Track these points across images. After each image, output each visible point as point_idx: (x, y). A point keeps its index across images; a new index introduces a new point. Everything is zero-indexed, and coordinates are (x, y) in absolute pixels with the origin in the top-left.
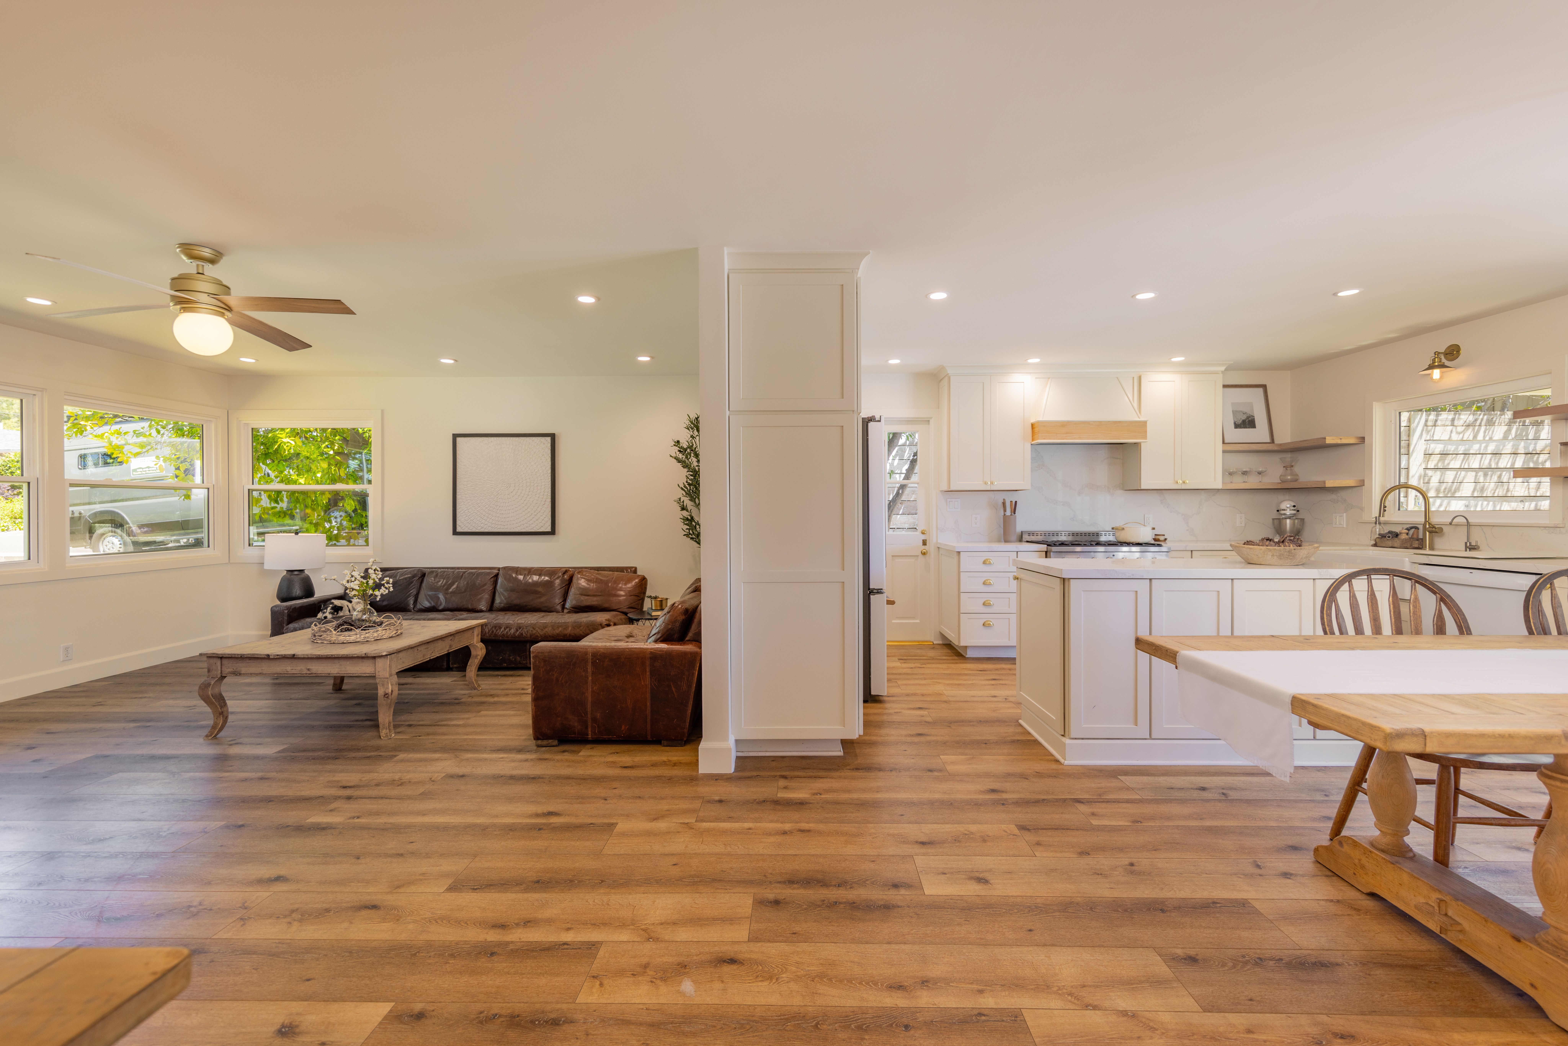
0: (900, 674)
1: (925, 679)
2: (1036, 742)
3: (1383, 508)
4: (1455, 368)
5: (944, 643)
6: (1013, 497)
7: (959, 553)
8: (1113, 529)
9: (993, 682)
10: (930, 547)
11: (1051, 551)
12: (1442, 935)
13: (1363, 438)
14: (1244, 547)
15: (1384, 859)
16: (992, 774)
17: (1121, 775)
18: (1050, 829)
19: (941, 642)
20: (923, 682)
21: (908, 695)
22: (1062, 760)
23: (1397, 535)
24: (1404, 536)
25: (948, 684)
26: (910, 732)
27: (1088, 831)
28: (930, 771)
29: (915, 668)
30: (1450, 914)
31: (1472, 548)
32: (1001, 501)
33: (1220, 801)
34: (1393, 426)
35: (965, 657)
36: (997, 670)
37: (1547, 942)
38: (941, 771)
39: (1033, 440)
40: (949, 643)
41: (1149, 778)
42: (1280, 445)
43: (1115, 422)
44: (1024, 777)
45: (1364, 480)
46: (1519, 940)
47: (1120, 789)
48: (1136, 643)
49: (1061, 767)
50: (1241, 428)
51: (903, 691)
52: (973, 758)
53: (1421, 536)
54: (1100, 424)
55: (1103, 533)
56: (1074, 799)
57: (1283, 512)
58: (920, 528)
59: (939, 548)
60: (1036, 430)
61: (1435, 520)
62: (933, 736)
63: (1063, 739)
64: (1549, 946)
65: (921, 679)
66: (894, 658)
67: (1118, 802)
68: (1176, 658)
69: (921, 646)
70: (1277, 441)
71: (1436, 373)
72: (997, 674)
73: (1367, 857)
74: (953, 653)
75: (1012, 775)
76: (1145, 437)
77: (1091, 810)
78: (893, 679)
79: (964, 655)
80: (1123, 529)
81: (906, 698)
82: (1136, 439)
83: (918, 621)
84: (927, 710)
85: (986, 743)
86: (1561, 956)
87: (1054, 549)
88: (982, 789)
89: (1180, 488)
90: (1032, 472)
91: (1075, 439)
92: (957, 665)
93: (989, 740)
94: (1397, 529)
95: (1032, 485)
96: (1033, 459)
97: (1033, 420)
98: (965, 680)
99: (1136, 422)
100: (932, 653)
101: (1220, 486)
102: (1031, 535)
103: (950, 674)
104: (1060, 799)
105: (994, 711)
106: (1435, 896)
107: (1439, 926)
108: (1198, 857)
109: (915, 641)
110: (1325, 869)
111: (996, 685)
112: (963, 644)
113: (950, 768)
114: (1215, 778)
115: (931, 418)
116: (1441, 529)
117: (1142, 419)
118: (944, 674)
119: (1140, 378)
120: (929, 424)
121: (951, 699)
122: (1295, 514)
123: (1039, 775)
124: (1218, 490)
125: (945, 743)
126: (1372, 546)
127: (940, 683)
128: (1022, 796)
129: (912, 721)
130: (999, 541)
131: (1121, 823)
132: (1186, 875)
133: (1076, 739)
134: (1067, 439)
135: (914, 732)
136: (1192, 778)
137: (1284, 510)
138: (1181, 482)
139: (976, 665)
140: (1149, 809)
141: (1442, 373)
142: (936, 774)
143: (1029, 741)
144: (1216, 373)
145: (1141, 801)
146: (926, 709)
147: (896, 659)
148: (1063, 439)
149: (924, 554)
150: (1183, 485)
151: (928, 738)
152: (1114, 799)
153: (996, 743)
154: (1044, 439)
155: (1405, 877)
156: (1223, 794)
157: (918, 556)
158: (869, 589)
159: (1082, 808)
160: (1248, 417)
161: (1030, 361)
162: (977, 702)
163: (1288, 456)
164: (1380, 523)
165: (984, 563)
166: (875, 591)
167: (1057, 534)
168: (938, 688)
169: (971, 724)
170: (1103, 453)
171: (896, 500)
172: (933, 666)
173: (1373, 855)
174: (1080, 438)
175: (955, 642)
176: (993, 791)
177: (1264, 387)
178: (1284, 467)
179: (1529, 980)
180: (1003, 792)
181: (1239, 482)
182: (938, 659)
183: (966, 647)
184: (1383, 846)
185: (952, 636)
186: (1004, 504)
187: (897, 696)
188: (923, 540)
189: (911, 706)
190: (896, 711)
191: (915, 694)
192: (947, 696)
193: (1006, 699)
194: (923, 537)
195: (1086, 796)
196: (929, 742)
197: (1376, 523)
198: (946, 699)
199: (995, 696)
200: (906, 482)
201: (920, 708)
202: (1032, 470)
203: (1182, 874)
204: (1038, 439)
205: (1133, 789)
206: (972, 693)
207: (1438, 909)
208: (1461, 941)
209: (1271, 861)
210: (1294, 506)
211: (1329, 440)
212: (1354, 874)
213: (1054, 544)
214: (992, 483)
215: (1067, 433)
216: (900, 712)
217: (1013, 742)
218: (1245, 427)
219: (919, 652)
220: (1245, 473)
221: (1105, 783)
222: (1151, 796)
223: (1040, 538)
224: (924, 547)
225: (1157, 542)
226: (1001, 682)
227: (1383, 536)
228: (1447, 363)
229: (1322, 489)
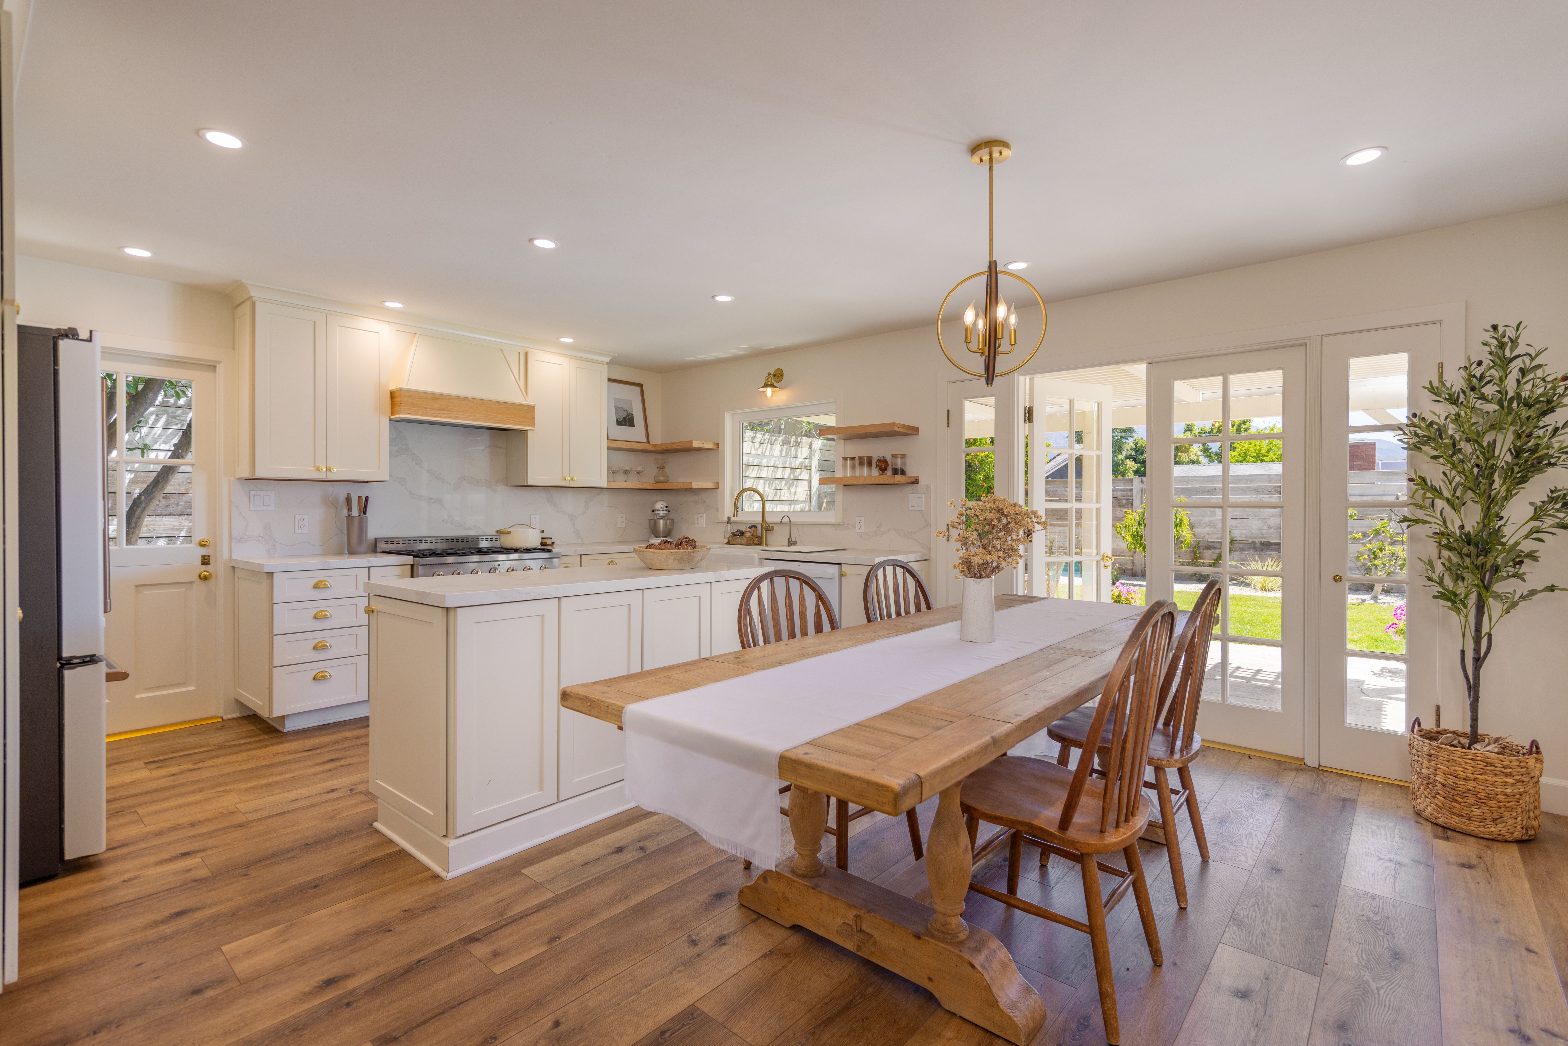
0: (147, 793)
1: (201, 790)
2: (402, 854)
3: (736, 509)
4: (781, 388)
5: (243, 714)
6: (364, 491)
7: (271, 574)
8: (497, 532)
9: (330, 766)
10: (218, 567)
11: (418, 565)
12: (858, 953)
13: (718, 444)
14: (648, 552)
15: (806, 886)
16: (327, 947)
17: (525, 867)
18: (431, 1018)
19: (237, 715)
20: (198, 797)
21: (160, 833)
22: (443, 874)
23: (743, 533)
24: (748, 535)
25: (248, 790)
26: (155, 917)
27: (490, 990)
28: (197, 991)
29: (181, 773)
30: (864, 928)
31: (792, 543)
32: (342, 497)
33: (639, 860)
34: (738, 434)
35: (280, 732)
36: (336, 742)
37: (938, 930)
38: (221, 982)
39: (392, 414)
40: (252, 713)
41: (559, 857)
42: (655, 445)
43: (499, 403)
44: (384, 928)
45: (718, 483)
46: (919, 938)
47: (526, 892)
48: (562, 698)
49: (442, 885)
50: (622, 425)
51: (149, 829)
52: (291, 926)
53: (759, 534)
54: (482, 402)
55: (485, 537)
56: (466, 938)
57: (657, 512)
58: (199, 536)
59: (234, 568)
60: (397, 400)
61: (769, 519)
62: (210, 906)
63: (445, 842)
64: (940, 934)
65: (192, 792)
66: (135, 764)
67: (527, 916)
68: (621, 717)
69: (198, 728)
70: (652, 442)
71: (769, 391)
72: (337, 750)
73: (790, 888)
74: (260, 729)
75: (364, 933)
76: (533, 424)
77: (491, 948)
78: (129, 807)
79: (280, 728)
80: (509, 532)
81: (154, 842)
82: (523, 425)
83: (192, 688)
84: (200, 855)
85: (316, 885)
86: (949, 941)
87: (422, 561)
88: (307, 989)
89: (568, 485)
90: (390, 457)
91: (450, 417)
92: (267, 749)
93: (322, 877)
94: (743, 528)
95: (391, 476)
96: (392, 440)
97: (393, 387)
98: (282, 773)
99: (523, 405)
100: (219, 738)
101: (605, 484)
102: (390, 542)
103: (251, 769)
104: (444, 949)
105: (331, 818)
106: (852, 913)
107: (856, 945)
108: (633, 963)
109: (185, 722)
110: (750, 912)
111: (335, 769)
112: (276, 714)
113: (242, 968)
114: (629, 828)
115: (219, 362)
116: (773, 528)
117: (529, 403)
118: (241, 771)
119: (527, 354)
120: (215, 371)
121: (251, 817)
122: (667, 515)
123: (410, 914)
124: (603, 488)
125: (233, 915)
126: (726, 544)
127: (231, 791)
128: (382, 970)
129: (164, 888)
130: (340, 553)
131: (534, 953)
132: (625, 1002)
133: (464, 835)
134: (440, 417)
135: (166, 914)
136: (606, 837)
137: (658, 510)
138: (569, 478)
139: (301, 742)
140: (566, 910)
141: (773, 392)
142: (210, 993)
143: (390, 855)
144: (601, 363)
145: (555, 901)
146: (198, 851)
147: (140, 763)
148: (435, 417)
149: (204, 578)
150: (571, 482)
151: (198, 916)
152: (521, 912)
153: (336, 878)
154: (409, 414)
155: (825, 900)
156: (641, 848)
157: (192, 583)
158: (60, 658)
159: (480, 950)
160: (628, 415)
161: (389, 304)
162: (302, 808)
163: (660, 456)
164: (730, 523)
165: (316, 587)
166: (75, 661)
167: (420, 540)
168: (227, 802)
169: (289, 855)
170: (485, 437)
171: (152, 492)
172: (220, 761)
173: (796, 884)
174: (457, 418)
175: (264, 713)
176: (330, 982)
177: (640, 386)
178: (658, 468)
179: (927, 974)
180: (346, 977)
181: (621, 482)
182: (229, 747)
183: (283, 718)
184: (802, 870)
185: (257, 704)
186: (348, 500)
187: (133, 843)
188: (203, 557)
189: (165, 856)
190: (126, 876)
191: (175, 828)
192: (244, 813)
193: (351, 790)
194: (203, 552)
195: (482, 925)
196: (199, 925)
197: (728, 523)
198: (240, 819)
199: (333, 791)
200: (175, 462)
201: (185, 855)
202: (391, 455)
203: (619, 1004)
204: (400, 413)
205: (542, 884)
206: (292, 795)
207: (855, 927)
208: (872, 953)
209: (703, 928)
210: (667, 507)
211: (695, 444)
212: (778, 909)
213: (422, 554)
214: (329, 470)
215: (439, 410)
216: (136, 878)
217: (364, 866)
218: (625, 425)
219: (192, 740)
220: (626, 472)
221: (507, 889)
222: (566, 887)
223: (400, 547)
224: (204, 567)
225: (545, 547)
226: (343, 762)
227: (734, 535)
228: (775, 384)
229: (689, 490)
